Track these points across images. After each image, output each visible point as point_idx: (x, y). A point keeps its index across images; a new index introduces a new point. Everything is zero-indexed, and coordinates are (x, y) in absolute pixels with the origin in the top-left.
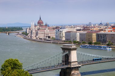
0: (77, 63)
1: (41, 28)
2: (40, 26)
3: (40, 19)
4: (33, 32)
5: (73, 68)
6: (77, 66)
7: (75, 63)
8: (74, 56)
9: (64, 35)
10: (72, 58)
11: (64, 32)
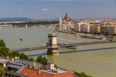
0: (57, 45)
1: (66, 22)
2: (65, 21)
3: (66, 15)
4: (61, 25)
5: (53, 48)
6: (56, 47)
7: (55, 46)
8: (55, 41)
9: (80, 27)
10: (53, 42)
11: (79, 25)
